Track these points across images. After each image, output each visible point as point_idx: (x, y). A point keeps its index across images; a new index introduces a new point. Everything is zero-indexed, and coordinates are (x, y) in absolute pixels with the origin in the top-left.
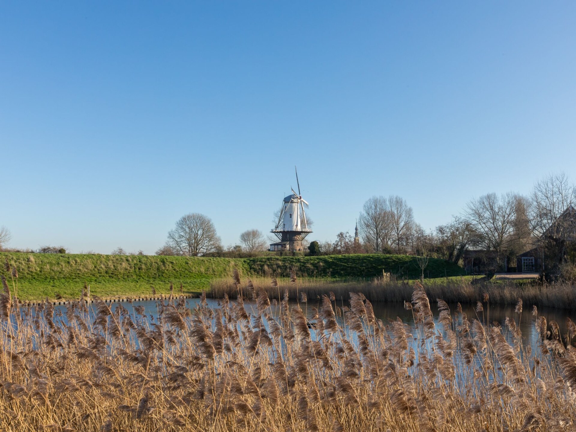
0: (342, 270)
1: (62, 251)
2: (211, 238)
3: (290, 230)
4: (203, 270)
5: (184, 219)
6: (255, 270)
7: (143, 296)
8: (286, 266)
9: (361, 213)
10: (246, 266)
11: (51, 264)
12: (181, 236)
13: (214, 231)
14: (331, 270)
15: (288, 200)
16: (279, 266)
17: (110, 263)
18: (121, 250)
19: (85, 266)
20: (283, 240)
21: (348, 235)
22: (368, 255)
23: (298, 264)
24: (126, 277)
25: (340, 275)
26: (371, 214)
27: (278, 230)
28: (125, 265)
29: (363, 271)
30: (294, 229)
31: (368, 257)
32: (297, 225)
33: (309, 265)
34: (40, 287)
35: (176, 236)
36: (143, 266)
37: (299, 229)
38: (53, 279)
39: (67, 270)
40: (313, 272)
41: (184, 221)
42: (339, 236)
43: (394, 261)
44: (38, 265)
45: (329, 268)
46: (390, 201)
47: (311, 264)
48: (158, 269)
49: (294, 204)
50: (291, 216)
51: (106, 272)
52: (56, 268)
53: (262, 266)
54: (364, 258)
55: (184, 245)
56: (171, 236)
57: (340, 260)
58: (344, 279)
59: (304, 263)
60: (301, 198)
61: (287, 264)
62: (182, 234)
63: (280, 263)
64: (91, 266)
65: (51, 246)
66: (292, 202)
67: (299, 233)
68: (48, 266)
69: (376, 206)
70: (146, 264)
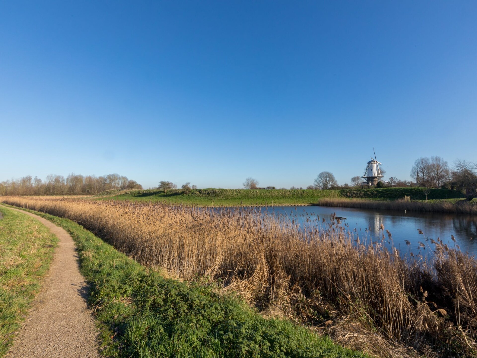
0: (385, 195)
1: (273, 188)
2: (332, 181)
3: (371, 176)
4: (319, 195)
5: (321, 174)
6: (343, 195)
7: (292, 204)
8: (358, 193)
9: (413, 166)
10: (340, 193)
11: (263, 193)
12: (320, 181)
13: (334, 178)
14: (380, 195)
15: (370, 163)
16: (354, 193)
17: (283, 193)
18: (294, 187)
19: (275, 194)
20: (368, 181)
21: (395, 178)
22: (401, 188)
23: (364, 192)
24: (289, 197)
25: (384, 197)
26: (419, 166)
27: (365, 177)
28: (288, 193)
29: (397, 195)
30: (373, 176)
31: (401, 189)
32: (375, 174)
33: (369, 193)
34: (259, 201)
35: (318, 180)
36: (295, 194)
37: (376, 175)
38: (264, 198)
39: (268, 195)
40: (370, 196)
41: (321, 175)
42: (390, 179)
43: (416, 191)
44: (259, 193)
45: (378, 194)
46: (432, 159)
47: (370, 192)
48: (301, 195)
49: (373, 165)
50: (371, 170)
51: (282, 196)
52: (265, 194)
53: (346, 193)
54: (399, 189)
55: (321, 184)
56: (316, 181)
57: (385, 190)
58: (386, 199)
59: (367, 192)
60: (376, 161)
61: (358, 192)
62: (320, 180)
63: (355, 192)
64: (276, 194)
65: (270, 186)
66: (372, 164)
67: (376, 177)
68: (262, 194)
69: (422, 162)
70: (296, 193)
